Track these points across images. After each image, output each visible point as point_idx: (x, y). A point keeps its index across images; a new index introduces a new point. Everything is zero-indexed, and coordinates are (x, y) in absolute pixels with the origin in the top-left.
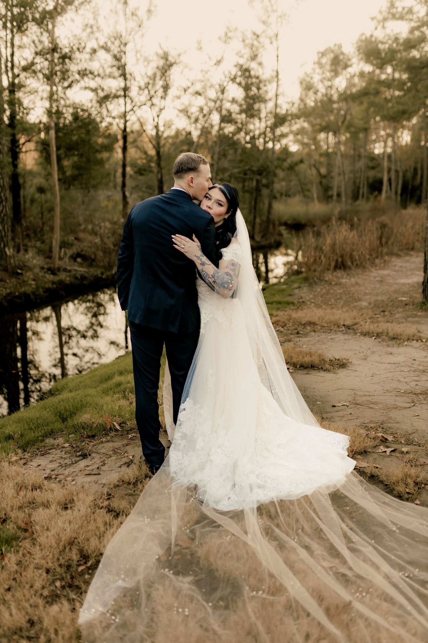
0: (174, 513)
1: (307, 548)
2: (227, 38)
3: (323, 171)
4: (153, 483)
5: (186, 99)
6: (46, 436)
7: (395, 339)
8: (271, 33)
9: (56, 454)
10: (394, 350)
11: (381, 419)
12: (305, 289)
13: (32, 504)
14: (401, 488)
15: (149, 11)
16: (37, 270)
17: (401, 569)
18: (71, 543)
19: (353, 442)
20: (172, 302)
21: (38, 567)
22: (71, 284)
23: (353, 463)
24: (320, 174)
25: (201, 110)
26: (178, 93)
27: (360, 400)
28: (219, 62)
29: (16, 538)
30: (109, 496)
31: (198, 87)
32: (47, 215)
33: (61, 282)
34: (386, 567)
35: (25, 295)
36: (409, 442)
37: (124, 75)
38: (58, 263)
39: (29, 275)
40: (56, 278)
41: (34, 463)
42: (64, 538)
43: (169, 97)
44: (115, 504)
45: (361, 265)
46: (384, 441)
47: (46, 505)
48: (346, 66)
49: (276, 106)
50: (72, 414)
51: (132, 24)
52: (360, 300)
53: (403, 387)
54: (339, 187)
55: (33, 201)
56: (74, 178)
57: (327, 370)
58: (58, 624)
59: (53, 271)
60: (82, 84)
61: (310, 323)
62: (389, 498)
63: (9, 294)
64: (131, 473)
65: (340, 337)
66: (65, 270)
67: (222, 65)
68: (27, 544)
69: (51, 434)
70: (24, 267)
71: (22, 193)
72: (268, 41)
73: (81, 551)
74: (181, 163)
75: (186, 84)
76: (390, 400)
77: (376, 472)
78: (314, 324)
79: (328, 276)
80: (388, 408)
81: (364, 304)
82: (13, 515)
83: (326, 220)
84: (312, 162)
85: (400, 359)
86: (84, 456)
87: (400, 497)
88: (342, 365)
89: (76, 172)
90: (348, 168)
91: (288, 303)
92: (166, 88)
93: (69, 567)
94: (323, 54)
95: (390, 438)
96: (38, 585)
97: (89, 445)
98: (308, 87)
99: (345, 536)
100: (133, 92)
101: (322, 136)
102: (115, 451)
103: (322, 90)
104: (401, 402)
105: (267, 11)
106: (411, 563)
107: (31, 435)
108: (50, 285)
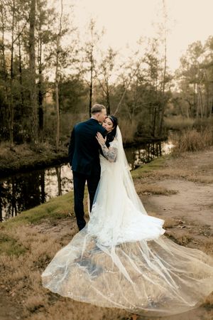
0: (85, 245)
1: (133, 259)
2: (140, 42)
3: (192, 102)
4: (79, 234)
5: (121, 71)
6: (41, 218)
7: (203, 182)
8: (163, 38)
9: (44, 224)
10: (202, 187)
11: (184, 215)
12: (171, 160)
13: (32, 240)
14: (180, 241)
15: (103, 32)
16: (48, 151)
17: (170, 268)
18: (44, 253)
19: (165, 223)
20: (88, 163)
21: (30, 260)
22: (64, 157)
23: (164, 231)
24: (190, 104)
25: (130, 74)
26: (117, 68)
27: (177, 207)
28: (137, 53)
29: (24, 252)
30: (62, 239)
31: (128, 64)
32: (55, 125)
33: (59, 156)
34: (163, 268)
35: (43, 162)
36: (192, 224)
37: (92, 61)
38: (58, 148)
39: (45, 153)
40: (57, 155)
41: (36, 227)
42: (42, 252)
43: (113, 70)
44: (63, 242)
45: (201, 149)
46: (181, 223)
47: (37, 241)
48: (203, 52)
49: (165, 73)
50: (53, 209)
51: (95, 38)
52: (195, 165)
53: (198, 203)
54: (200, 110)
55: (49, 119)
56: (68, 108)
57: (167, 195)
58: (35, 278)
59: (56, 151)
60: (72, 66)
61: (166, 175)
62: (175, 244)
63: (35, 162)
64: (72, 232)
65: (179, 181)
66: (61, 151)
67: (138, 55)
68: (28, 254)
69: (44, 217)
70: (43, 149)
71: (44, 115)
72: (161, 42)
73: (47, 256)
74: (94, 109)
75: (121, 64)
76: (191, 208)
77: (173, 234)
78: (168, 176)
79: (183, 154)
80: (188, 211)
81: (197, 167)
82: (23, 243)
83: (186, 128)
84: (186, 98)
85: (203, 191)
86: (55, 225)
87: (180, 244)
88: (175, 193)
89: (69, 106)
90: (204, 101)
91: (160, 166)
92: (112, 66)
93: (42, 262)
94: (191, 46)
95: (184, 222)
96: (30, 266)
97: (58, 221)
98: (184, 62)
99: (151, 256)
100: (96, 68)
101: (191, 85)
102: (68, 224)
103: (191, 63)
104: (195, 209)
105: (160, 28)
106: (175, 267)
107: (36, 217)
108: (54, 158)
